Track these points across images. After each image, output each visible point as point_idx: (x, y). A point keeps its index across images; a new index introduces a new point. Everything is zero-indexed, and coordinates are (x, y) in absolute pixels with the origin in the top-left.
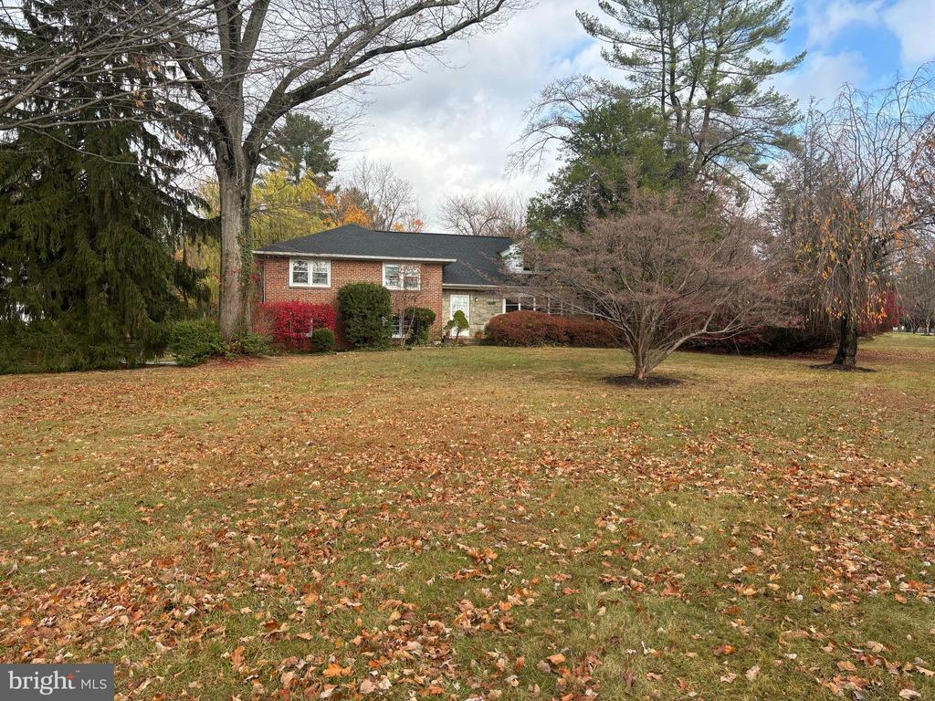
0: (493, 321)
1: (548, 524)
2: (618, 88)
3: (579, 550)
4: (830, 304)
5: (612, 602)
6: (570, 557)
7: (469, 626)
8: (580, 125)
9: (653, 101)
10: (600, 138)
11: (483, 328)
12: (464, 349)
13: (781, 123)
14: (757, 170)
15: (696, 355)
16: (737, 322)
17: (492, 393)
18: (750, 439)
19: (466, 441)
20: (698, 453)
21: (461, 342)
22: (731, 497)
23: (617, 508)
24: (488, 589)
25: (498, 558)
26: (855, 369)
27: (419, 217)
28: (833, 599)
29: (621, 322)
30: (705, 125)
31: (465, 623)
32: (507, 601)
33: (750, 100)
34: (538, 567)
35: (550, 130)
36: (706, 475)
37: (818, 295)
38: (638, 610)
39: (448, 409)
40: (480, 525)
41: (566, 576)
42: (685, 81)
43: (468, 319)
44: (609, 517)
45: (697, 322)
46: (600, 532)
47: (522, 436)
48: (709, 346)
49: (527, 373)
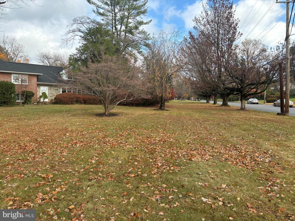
0: (57, 96)
1: (73, 163)
2: (98, 22)
3: (82, 170)
4: (158, 92)
5: (92, 185)
6: (79, 173)
7: (41, 202)
8: (86, 33)
9: (109, 28)
10: (93, 37)
11: (53, 98)
12: (46, 106)
13: (146, 39)
14: (140, 53)
15: (124, 107)
16: (134, 97)
17: (56, 121)
18: (137, 130)
19: (45, 138)
20: (122, 136)
21: (45, 103)
22: (130, 148)
23: (96, 155)
24: (49, 188)
25: (53, 177)
26: (164, 110)
27: (28, 58)
28: (155, 174)
29: (100, 97)
30: (125, 37)
31: (39, 201)
32: (56, 191)
33: (137, 31)
34: (68, 177)
35: (76, 33)
36: (123, 142)
37: (155, 89)
38: (100, 186)
39: (39, 127)
40: (47, 166)
41: (77, 179)
42: (119, 23)
43: (48, 95)
44: (93, 158)
45: (123, 97)
46: (90, 164)
47: (66, 135)
48: (126, 104)
49: (69, 114)
